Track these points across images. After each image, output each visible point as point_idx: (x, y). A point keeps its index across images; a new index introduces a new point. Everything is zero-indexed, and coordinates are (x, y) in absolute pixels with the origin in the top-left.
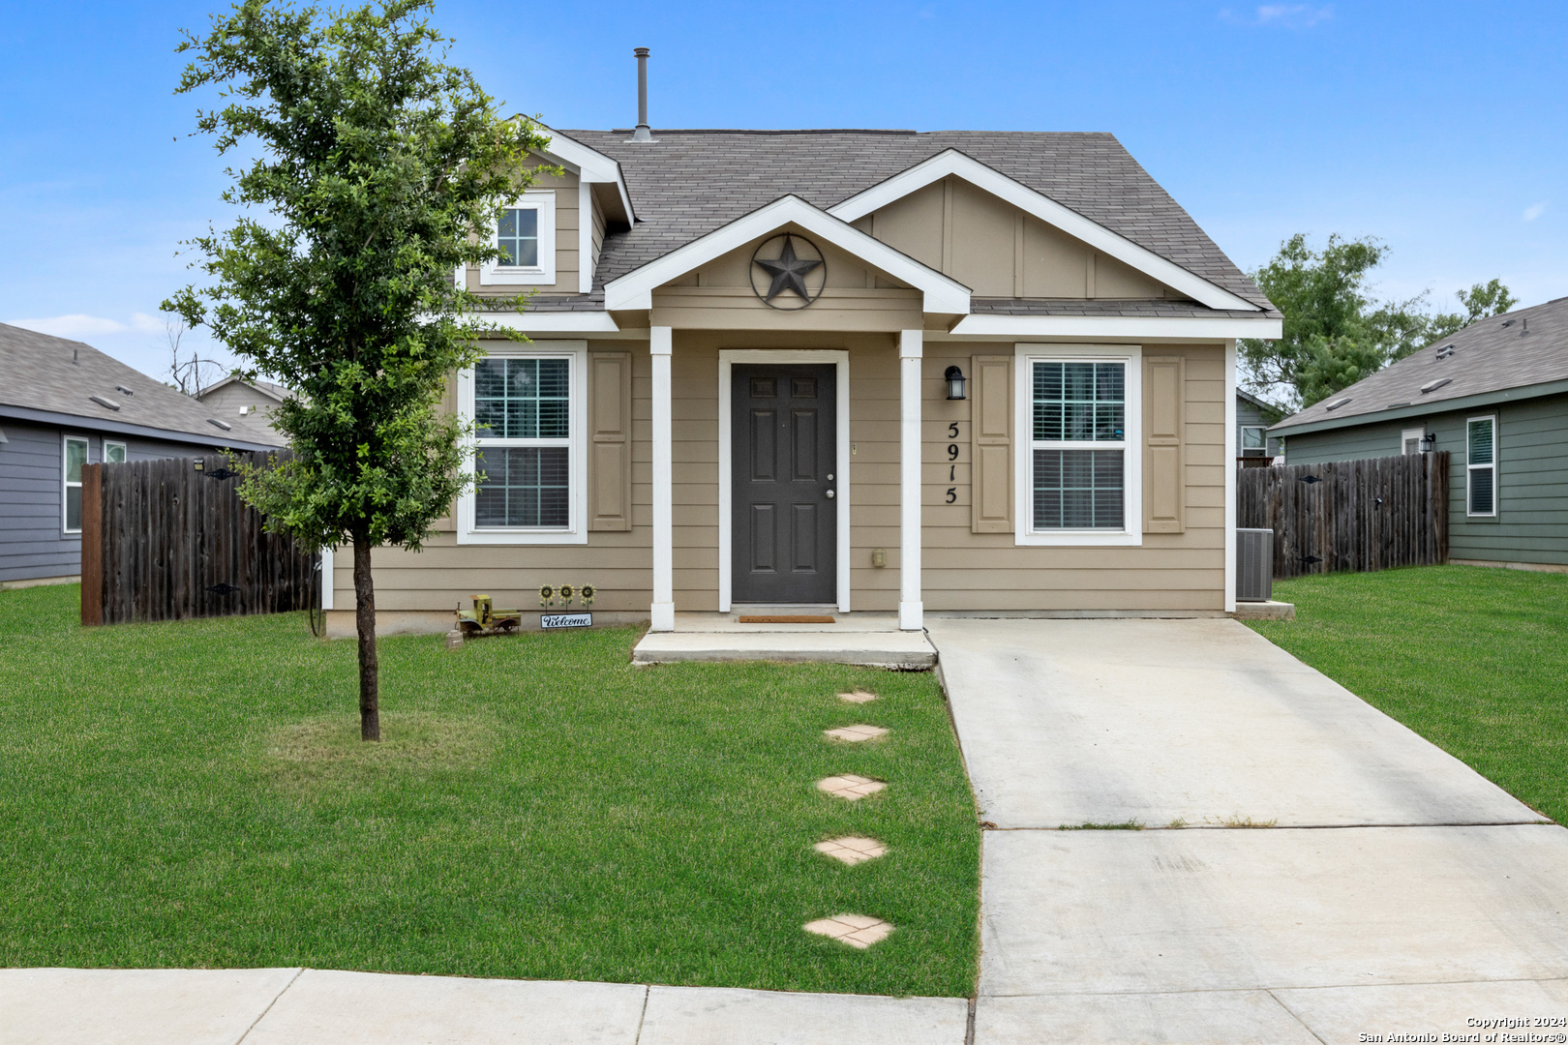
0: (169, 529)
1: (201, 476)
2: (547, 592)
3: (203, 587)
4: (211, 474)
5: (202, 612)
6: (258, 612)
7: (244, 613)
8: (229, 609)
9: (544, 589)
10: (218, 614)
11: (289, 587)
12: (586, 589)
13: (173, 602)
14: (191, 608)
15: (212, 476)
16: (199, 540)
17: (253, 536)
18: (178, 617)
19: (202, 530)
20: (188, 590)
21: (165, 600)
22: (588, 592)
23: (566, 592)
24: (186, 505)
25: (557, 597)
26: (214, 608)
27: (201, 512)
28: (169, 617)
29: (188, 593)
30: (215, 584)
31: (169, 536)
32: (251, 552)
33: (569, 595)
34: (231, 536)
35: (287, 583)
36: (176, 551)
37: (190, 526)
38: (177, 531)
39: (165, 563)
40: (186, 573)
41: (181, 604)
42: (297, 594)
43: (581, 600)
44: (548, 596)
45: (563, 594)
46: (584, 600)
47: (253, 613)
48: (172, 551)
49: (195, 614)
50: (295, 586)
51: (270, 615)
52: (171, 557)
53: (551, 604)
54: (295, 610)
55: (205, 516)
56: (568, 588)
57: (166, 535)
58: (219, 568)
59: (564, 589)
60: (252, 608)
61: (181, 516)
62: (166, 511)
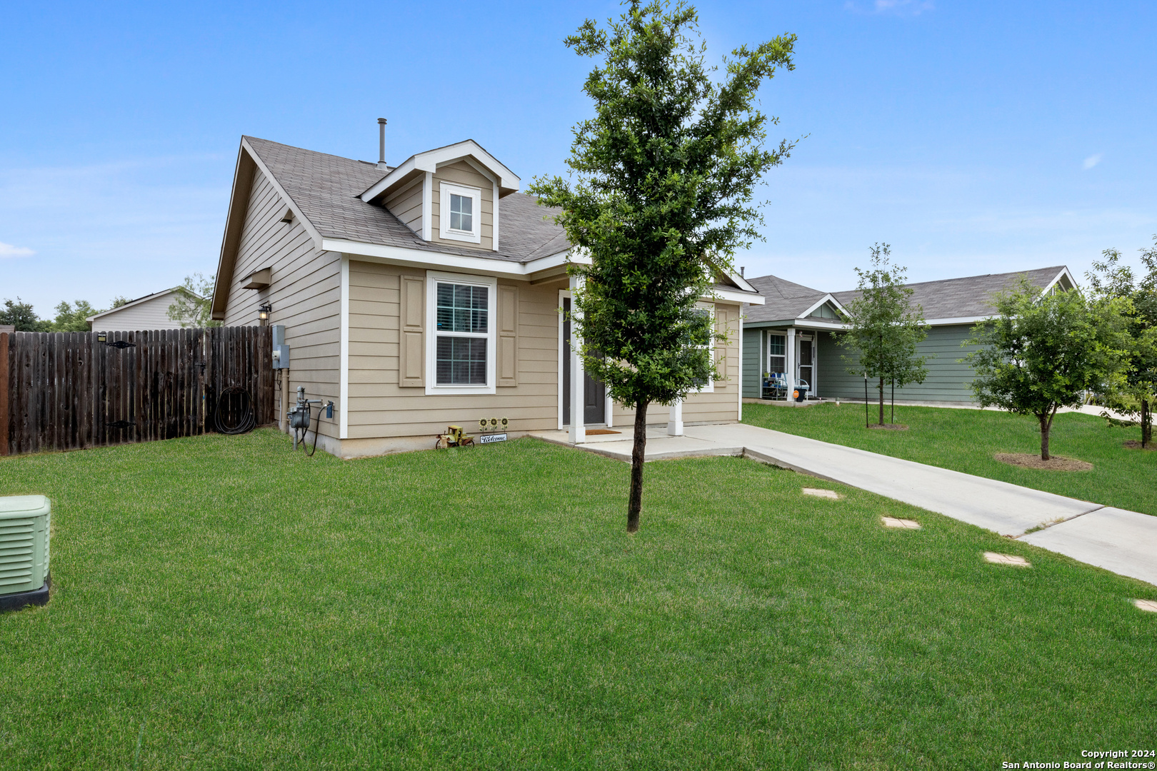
0: (74, 383)
1: (103, 346)
2: (483, 422)
3: (104, 424)
4: (111, 344)
5: (104, 441)
6: (151, 440)
7: (139, 440)
8: (126, 438)
9: (482, 421)
10: (117, 441)
11: (176, 421)
12: (504, 420)
13: (77, 434)
14: (93, 439)
15: (114, 346)
16: (101, 390)
17: (147, 388)
18: (82, 445)
19: (104, 383)
20: (91, 425)
21: (70, 434)
22: (505, 422)
23: (494, 422)
24: (89, 367)
25: (489, 426)
26: (114, 437)
27: (104, 372)
28: (74, 444)
29: (91, 428)
30: (115, 421)
31: (74, 388)
32: (145, 398)
33: (495, 424)
34: (129, 388)
35: (174, 419)
36: (80, 399)
37: (93, 381)
38: (82, 383)
39: (71, 407)
40: (89, 414)
41: (85, 435)
42: (182, 426)
43: (500, 426)
44: (484, 425)
45: (492, 423)
46: (503, 426)
47: (146, 440)
48: (76, 399)
49: (97, 443)
50: (180, 420)
51: (160, 442)
52: (76, 403)
53: (486, 429)
54: (180, 436)
55: (107, 373)
56: (495, 420)
57: (72, 387)
58: (118, 410)
59: (493, 420)
60: (146, 437)
61: (85, 374)
62: (71, 370)
